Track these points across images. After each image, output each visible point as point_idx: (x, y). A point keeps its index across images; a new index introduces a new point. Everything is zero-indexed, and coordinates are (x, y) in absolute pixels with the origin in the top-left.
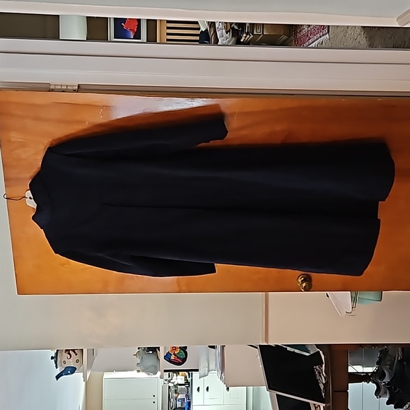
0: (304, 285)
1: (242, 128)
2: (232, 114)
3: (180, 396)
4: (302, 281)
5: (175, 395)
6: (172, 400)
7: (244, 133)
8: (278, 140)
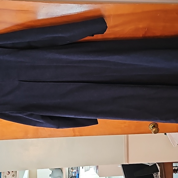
0: (154, 130)
1: (116, 26)
2: (109, 16)
3: (74, 171)
4: (152, 127)
5: (71, 170)
6: (70, 173)
7: (117, 29)
8: (140, 34)
